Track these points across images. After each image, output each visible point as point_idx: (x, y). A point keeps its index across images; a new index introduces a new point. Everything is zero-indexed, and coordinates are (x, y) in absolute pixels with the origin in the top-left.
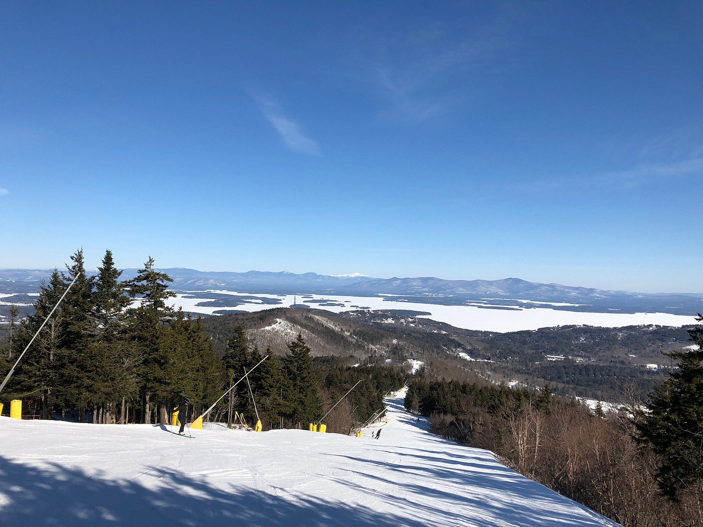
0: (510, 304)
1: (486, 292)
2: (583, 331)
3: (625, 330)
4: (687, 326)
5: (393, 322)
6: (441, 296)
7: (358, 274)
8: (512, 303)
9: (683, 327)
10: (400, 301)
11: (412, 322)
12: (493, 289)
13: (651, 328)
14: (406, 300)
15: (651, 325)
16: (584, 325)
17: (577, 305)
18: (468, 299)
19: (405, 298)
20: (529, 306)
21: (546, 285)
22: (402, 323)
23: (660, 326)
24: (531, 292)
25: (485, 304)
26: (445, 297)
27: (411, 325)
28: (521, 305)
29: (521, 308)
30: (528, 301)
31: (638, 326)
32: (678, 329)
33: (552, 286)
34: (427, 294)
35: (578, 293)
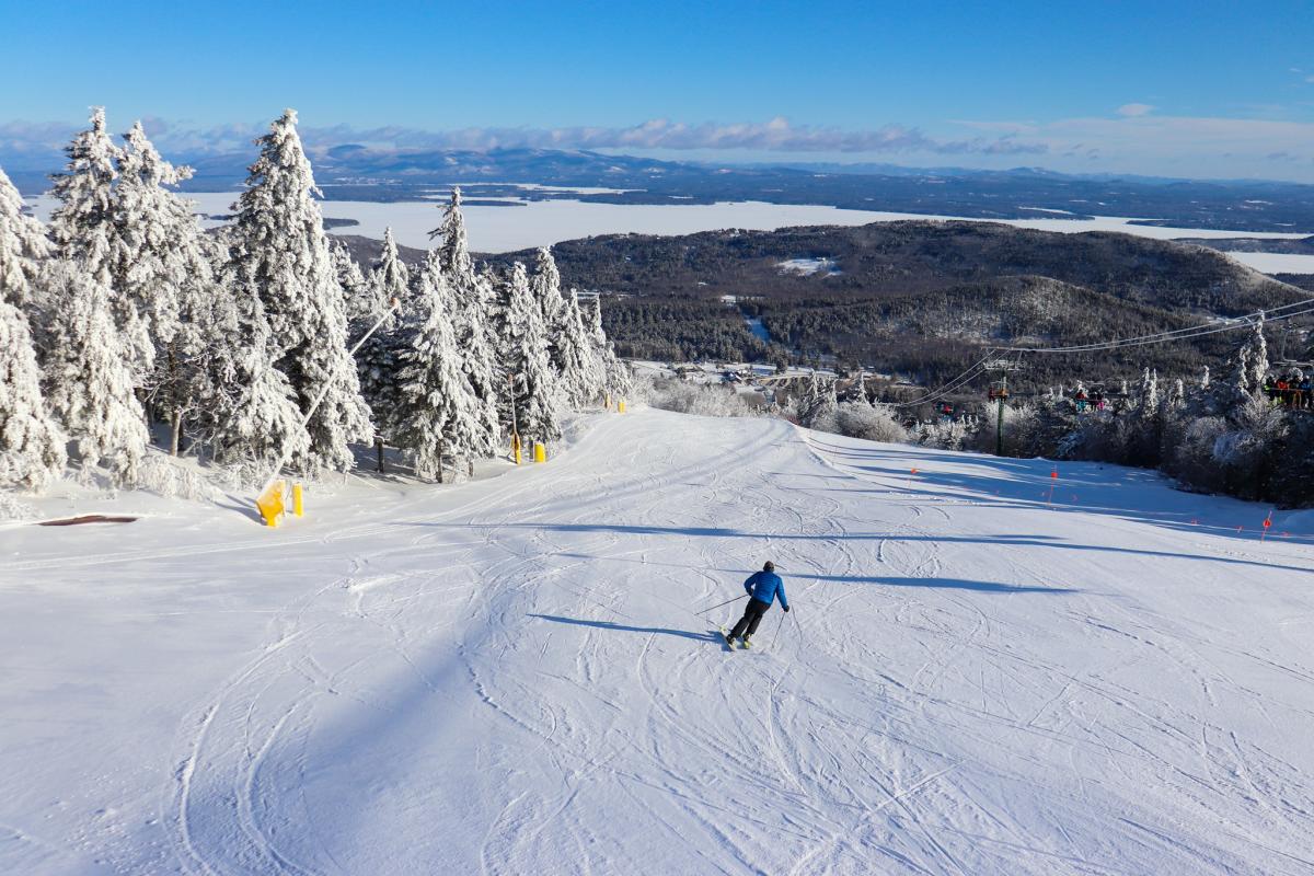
0: (503, 194)
9: (778, 231)
13: (732, 235)
15: (732, 230)
16: (631, 234)
17: (620, 192)
20: (537, 197)
23: (745, 231)
28: (524, 195)
29: (523, 202)
30: (535, 186)
34: (343, 179)
35: (623, 168)
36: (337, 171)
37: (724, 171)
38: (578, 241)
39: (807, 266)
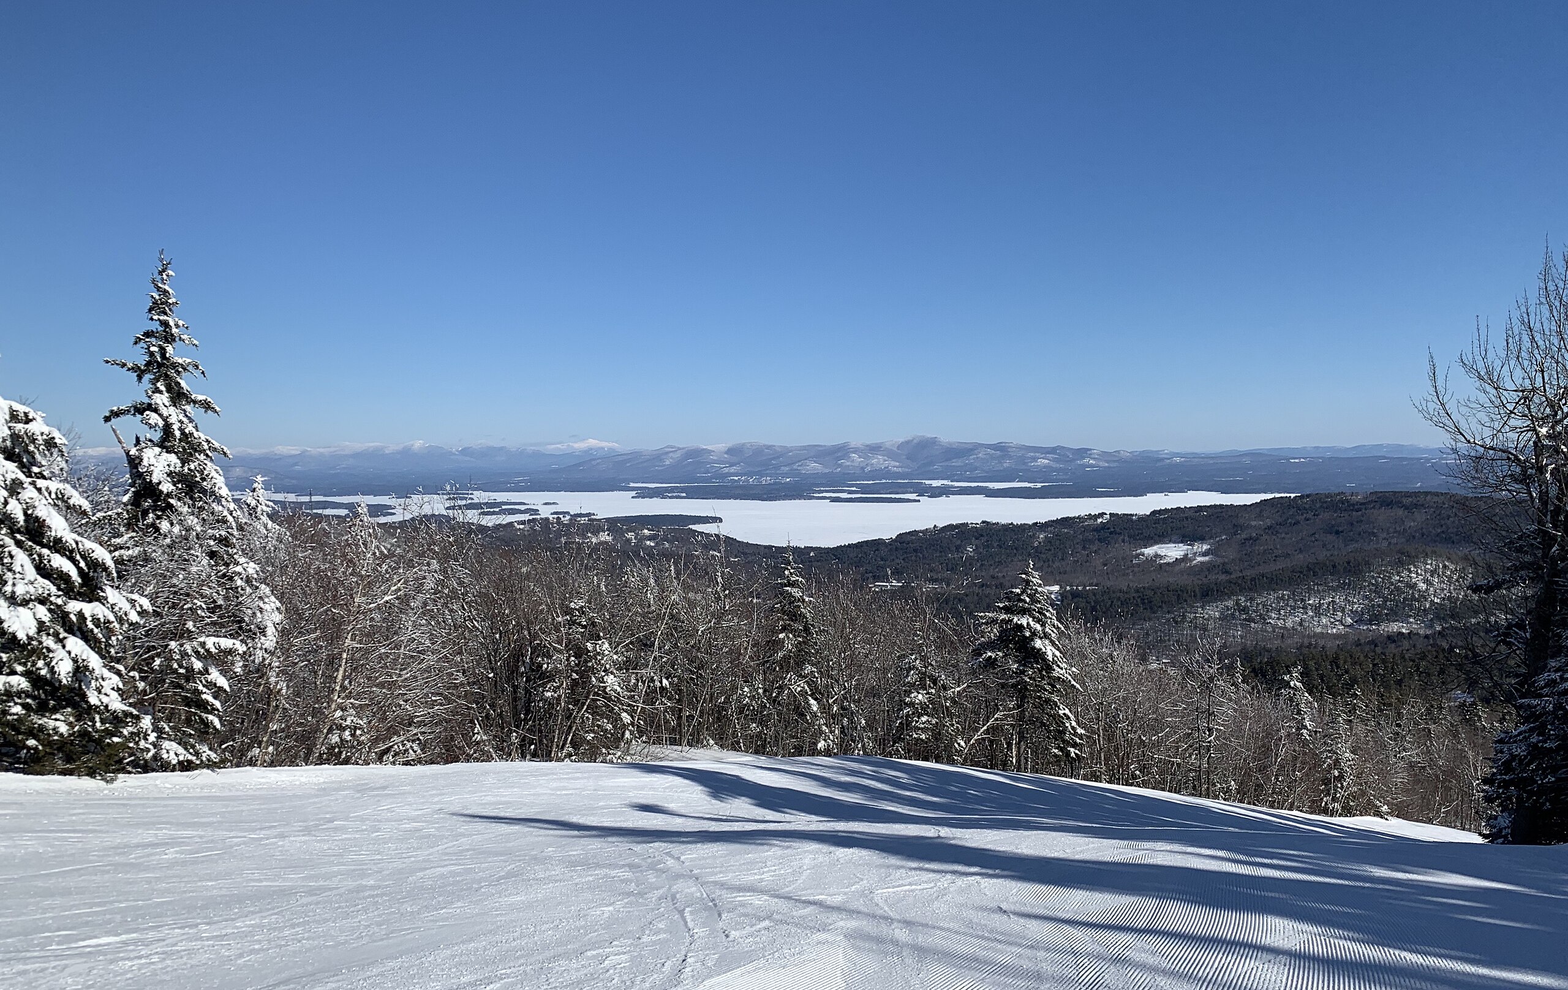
0: (900, 491)
1: (863, 468)
2: (976, 534)
3: (1052, 526)
4: (1160, 512)
5: (609, 539)
6: (766, 480)
7: (592, 442)
8: (904, 488)
9: (1154, 513)
10: (670, 498)
11: (650, 538)
12: (879, 461)
14: (684, 495)
15: (1102, 515)
16: (983, 522)
17: (1039, 486)
18: (818, 485)
19: (682, 490)
20: (938, 492)
21: (989, 446)
22: (629, 541)
24: (957, 463)
25: (850, 492)
26: (775, 483)
27: (648, 543)
30: (945, 482)
31: (1079, 517)
32: (1143, 519)
33: (1001, 449)
34: (736, 478)
35: (1054, 460)
36: (733, 470)
37: (1178, 460)
38: (921, 531)
39: (1172, 552)
